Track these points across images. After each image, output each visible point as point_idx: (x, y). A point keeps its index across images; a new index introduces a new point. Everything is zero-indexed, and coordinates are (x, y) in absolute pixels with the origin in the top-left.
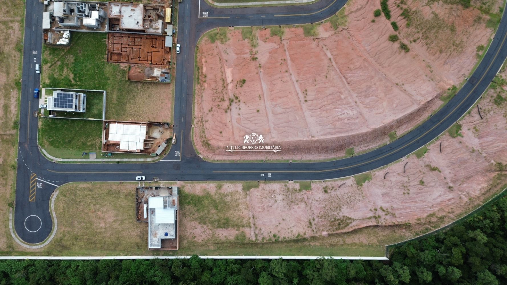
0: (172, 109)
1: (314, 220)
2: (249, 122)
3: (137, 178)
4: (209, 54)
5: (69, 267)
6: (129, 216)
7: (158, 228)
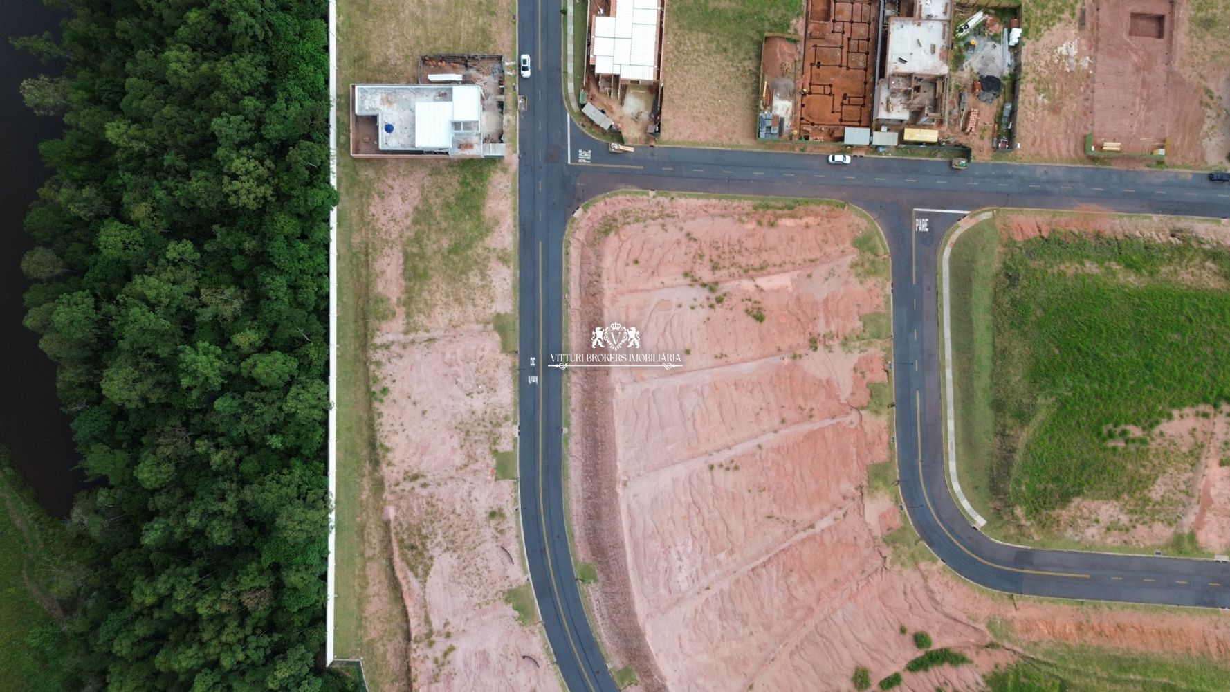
0: (695, 143)
1: (424, 486)
2: (662, 331)
3: (526, 57)
4: (825, 233)
6: (435, 39)
7: (404, 109)
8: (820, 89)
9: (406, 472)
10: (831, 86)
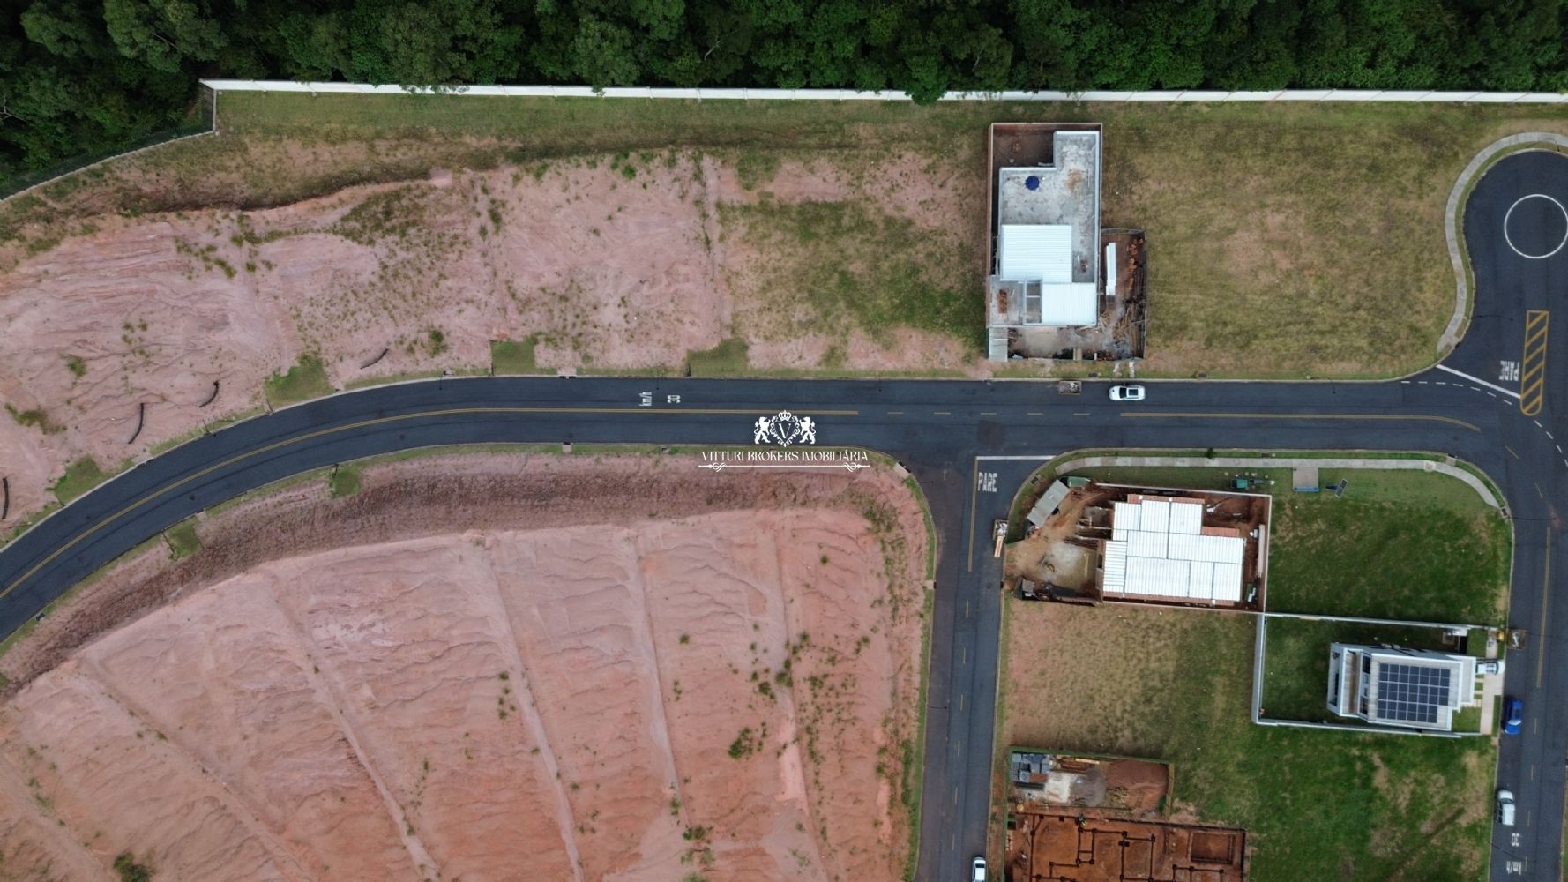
0: (1007, 651)
1: (483, 231)
2: (718, 599)
3: (1141, 394)
4: (865, 851)
5: (1402, 64)
6: (1171, 253)
7: (1062, 206)
8: (1087, 846)
9: (504, 205)
10: (1092, 862)
